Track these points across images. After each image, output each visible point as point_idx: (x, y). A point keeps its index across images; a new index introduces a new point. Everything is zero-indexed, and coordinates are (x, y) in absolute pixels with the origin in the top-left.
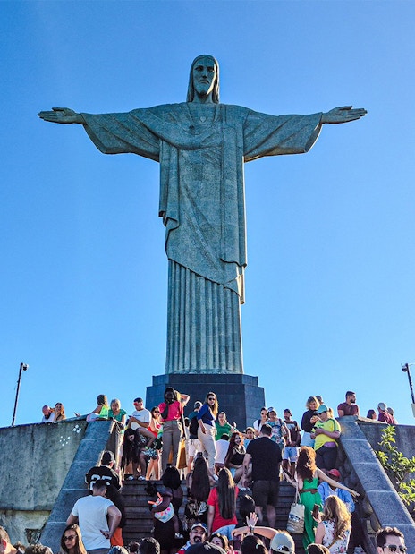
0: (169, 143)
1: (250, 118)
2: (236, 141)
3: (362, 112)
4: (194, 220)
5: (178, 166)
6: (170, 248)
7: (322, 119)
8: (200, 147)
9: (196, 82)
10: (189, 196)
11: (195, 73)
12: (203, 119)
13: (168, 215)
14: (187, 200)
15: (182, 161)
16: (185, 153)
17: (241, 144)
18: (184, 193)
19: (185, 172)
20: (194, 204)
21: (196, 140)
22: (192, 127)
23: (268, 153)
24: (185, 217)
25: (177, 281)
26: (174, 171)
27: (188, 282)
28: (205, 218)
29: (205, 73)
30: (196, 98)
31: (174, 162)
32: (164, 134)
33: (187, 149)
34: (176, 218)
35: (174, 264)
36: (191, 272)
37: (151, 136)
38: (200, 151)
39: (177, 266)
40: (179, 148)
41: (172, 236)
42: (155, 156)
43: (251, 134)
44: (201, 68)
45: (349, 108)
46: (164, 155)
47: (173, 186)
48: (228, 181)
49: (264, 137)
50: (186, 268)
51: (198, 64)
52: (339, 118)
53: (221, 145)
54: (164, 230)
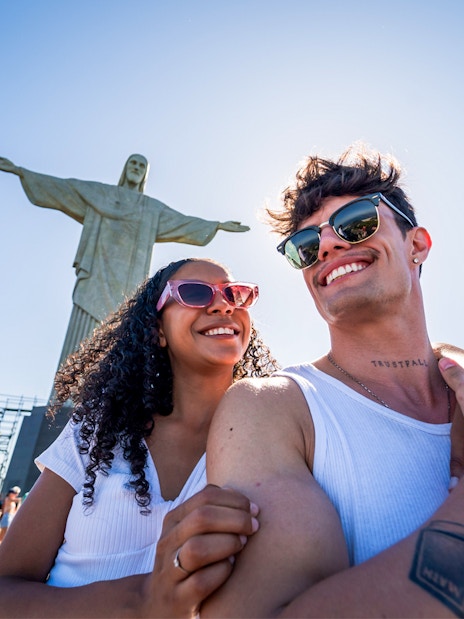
0: (95, 210)
1: (166, 211)
2: (152, 225)
3: (247, 229)
4: (104, 274)
5: (99, 229)
6: (77, 294)
7: (218, 226)
8: (122, 219)
9: (128, 172)
10: (104, 255)
11: (130, 165)
12: (128, 200)
13: (82, 266)
14: (101, 257)
15: (103, 226)
16: (108, 221)
17: (155, 226)
18: (100, 251)
19: (104, 235)
20: (106, 261)
21: (120, 213)
22: (117, 203)
23: (176, 239)
24: (96, 271)
25: (77, 323)
26: (95, 232)
27: (87, 326)
28: (114, 275)
29: (137, 166)
30: (126, 184)
31: (96, 225)
32: (93, 202)
33: (110, 218)
34: (88, 270)
35: (77, 308)
36: (92, 317)
37: (80, 201)
38: (121, 223)
39: (80, 311)
40: (103, 216)
41: (81, 284)
42: (80, 219)
43: (165, 222)
44: (135, 163)
45: (239, 224)
46: (88, 219)
47: (91, 244)
48: (140, 251)
49: (174, 227)
50: (87, 314)
51: (134, 159)
52: (231, 228)
53: (140, 222)
54: (75, 278)
